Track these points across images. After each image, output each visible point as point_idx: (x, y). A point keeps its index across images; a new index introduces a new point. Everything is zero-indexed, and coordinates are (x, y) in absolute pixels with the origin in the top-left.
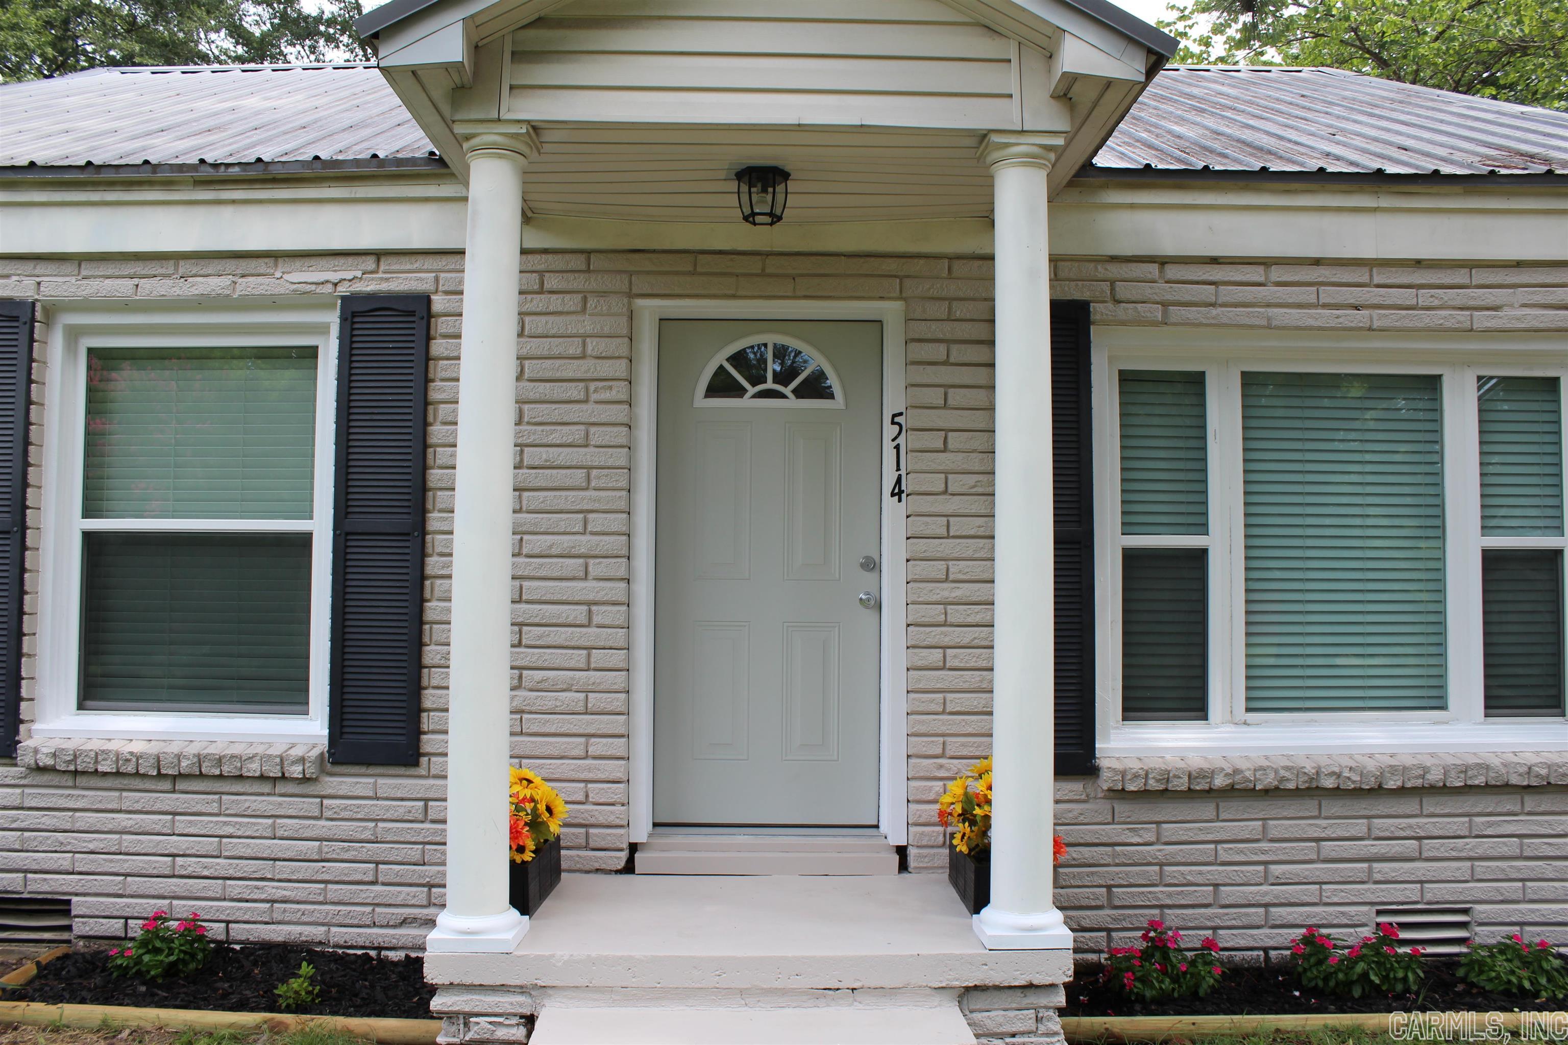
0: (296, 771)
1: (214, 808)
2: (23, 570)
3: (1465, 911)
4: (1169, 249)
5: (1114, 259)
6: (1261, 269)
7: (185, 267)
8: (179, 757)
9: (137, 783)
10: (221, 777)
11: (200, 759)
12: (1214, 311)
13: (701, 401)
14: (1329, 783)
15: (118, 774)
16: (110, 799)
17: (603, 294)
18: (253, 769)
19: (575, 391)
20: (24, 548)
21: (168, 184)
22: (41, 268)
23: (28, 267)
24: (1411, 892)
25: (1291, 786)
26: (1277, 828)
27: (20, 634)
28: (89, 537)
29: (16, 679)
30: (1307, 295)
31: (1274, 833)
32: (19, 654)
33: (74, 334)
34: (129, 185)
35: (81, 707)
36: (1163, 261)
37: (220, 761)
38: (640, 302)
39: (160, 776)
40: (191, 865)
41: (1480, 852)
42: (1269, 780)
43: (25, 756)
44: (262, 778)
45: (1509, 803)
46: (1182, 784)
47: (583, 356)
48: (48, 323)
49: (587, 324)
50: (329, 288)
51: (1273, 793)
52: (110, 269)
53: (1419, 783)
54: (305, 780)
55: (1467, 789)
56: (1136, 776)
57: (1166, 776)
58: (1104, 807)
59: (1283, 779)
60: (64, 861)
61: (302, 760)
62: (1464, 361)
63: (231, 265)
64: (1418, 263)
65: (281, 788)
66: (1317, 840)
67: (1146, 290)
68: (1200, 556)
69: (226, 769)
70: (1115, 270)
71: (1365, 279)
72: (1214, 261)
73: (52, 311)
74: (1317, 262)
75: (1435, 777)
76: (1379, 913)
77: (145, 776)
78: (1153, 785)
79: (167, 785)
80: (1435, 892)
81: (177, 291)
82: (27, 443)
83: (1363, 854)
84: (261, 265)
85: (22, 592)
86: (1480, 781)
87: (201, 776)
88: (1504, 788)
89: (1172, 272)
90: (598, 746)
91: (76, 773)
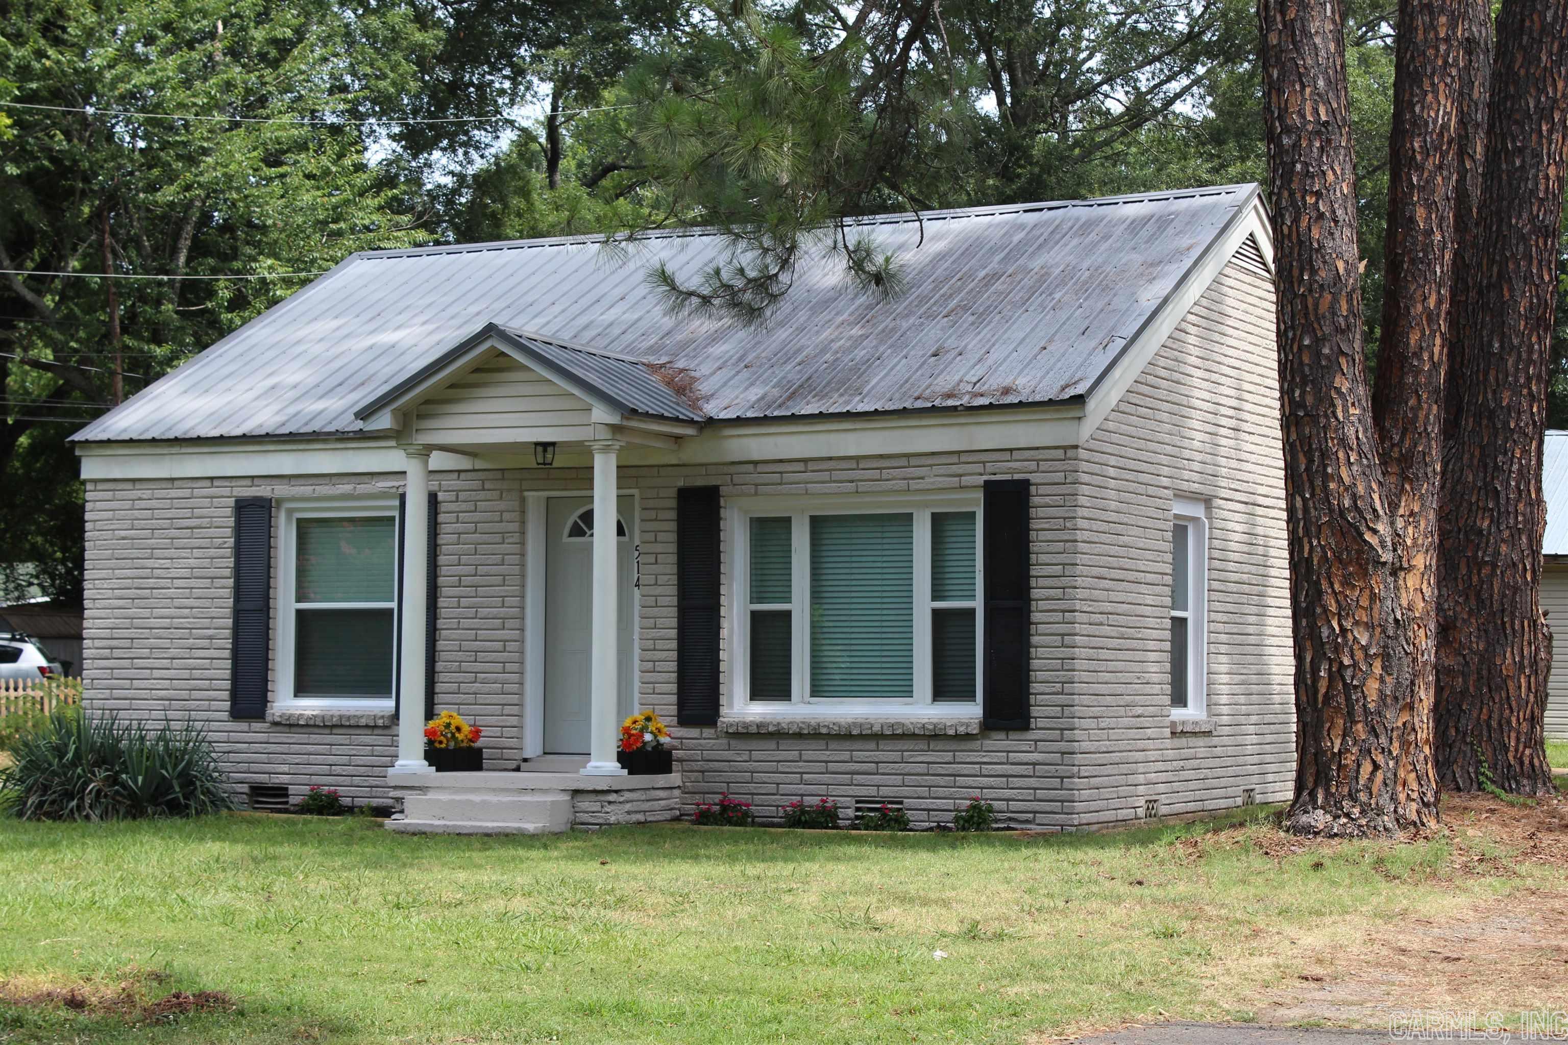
0: (380, 722)
1: (347, 742)
2: (268, 628)
3: (901, 803)
4: (756, 457)
5: (733, 463)
6: (802, 464)
7: (334, 480)
8: (332, 716)
9: (316, 730)
10: (350, 726)
11: (341, 717)
12: (779, 487)
13: (566, 539)
14: (824, 731)
15: (307, 726)
16: (304, 738)
17: (509, 490)
18: (363, 722)
19: (498, 538)
20: (269, 618)
21: (325, 441)
22: (274, 481)
23: (268, 481)
24: (873, 791)
25: (806, 732)
26: (807, 755)
27: (267, 659)
28: (300, 613)
29: (266, 681)
30: (825, 476)
31: (804, 758)
32: (267, 669)
33: (290, 512)
34: (309, 441)
35: (295, 696)
36: (755, 463)
37: (349, 718)
38: (526, 494)
39: (325, 726)
40: (337, 769)
41: (906, 770)
42: (794, 729)
43: (269, 718)
44: (367, 726)
45: (922, 745)
46: (754, 730)
47: (501, 521)
48: (278, 507)
49: (502, 505)
50: (394, 490)
51: (799, 736)
52: (302, 481)
53: (869, 732)
54: (385, 727)
55: (894, 737)
56: (732, 725)
57: (746, 725)
58: (724, 741)
59: (801, 728)
60: (285, 768)
61: (383, 717)
62: (925, 505)
63: (353, 479)
64: (881, 457)
65: (376, 732)
66: (826, 762)
67: (748, 478)
68: (787, 615)
69: (352, 722)
70: (733, 469)
71: (854, 466)
72: (781, 461)
73: (280, 502)
74: (830, 459)
75: (877, 728)
76: (857, 802)
77: (318, 726)
78: (741, 730)
79: (328, 731)
80: (884, 791)
81: (331, 492)
82: (269, 567)
83: (848, 770)
84: (366, 479)
85: (268, 639)
86: (899, 731)
87: (342, 726)
88: (913, 736)
89: (760, 468)
90: (507, 710)
91: (290, 725)
